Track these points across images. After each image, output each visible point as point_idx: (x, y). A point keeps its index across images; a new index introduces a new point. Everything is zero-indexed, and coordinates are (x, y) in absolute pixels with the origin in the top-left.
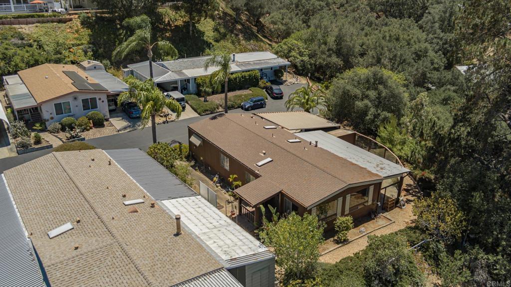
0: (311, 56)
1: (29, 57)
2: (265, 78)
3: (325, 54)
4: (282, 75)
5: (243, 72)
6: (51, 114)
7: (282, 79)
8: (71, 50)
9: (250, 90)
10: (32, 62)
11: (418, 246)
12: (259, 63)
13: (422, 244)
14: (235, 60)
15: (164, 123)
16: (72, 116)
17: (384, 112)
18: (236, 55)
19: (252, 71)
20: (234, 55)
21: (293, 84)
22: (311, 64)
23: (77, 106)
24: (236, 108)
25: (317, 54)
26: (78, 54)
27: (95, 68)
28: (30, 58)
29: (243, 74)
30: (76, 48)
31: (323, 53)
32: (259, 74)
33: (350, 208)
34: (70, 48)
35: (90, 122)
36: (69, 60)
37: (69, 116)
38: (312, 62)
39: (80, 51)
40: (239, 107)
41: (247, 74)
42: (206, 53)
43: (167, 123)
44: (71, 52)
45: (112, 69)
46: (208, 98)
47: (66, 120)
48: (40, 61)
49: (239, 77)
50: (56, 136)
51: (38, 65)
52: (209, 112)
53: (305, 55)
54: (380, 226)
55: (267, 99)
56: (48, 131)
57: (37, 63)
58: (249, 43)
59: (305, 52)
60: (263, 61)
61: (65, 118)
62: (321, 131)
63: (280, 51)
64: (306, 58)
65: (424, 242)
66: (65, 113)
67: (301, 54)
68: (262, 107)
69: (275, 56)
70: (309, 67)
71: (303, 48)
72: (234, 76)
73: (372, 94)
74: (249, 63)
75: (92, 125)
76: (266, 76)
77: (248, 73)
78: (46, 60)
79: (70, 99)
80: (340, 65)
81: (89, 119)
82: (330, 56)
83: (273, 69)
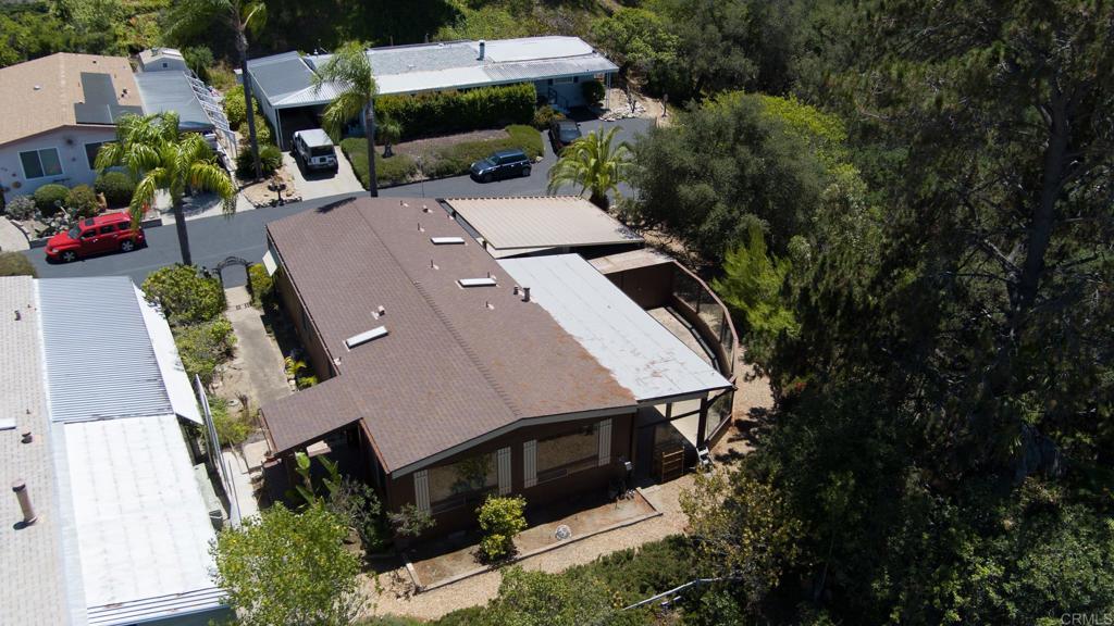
0: (683, 51)
1: (28, 35)
2: (553, 101)
3: (715, 47)
4: (602, 97)
5: (494, 86)
6: (14, 175)
7: (602, 105)
8: (132, 21)
9: (507, 131)
10: (35, 48)
11: (678, 593)
12: (542, 66)
13: (687, 588)
14: (486, 55)
15: (273, 204)
16: (63, 181)
17: (751, 216)
18: (487, 44)
19: (518, 84)
20: (482, 45)
21: (623, 118)
22: (681, 71)
23: (74, 160)
24: (459, 175)
25: (697, 47)
26: (147, 32)
27: (165, 65)
28: (32, 39)
29: (493, 91)
30: (143, 16)
31: (711, 44)
32: (533, 94)
33: (538, 474)
34: (130, 17)
35: (98, 199)
36: (125, 43)
37: (56, 181)
38: (684, 65)
39: (152, 24)
40: (464, 173)
41: (501, 92)
42: (441, 35)
43: (282, 205)
44: (130, 25)
45: (221, 67)
46: (394, 149)
47: (46, 189)
48: (52, 45)
49: (481, 99)
50: (19, 227)
51: (49, 54)
52: (388, 183)
53: (669, 47)
54: (618, 522)
55: (541, 155)
56: (7, 213)
57: (45, 50)
58: (552, 12)
59: (670, 39)
60: (552, 62)
61: (43, 188)
62: (576, 256)
63: (606, 37)
64: (668, 57)
65: (693, 585)
66: (47, 175)
67: (659, 47)
68: (521, 176)
69: (588, 48)
70: (677, 77)
71: (667, 31)
72: (470, 96)
73: (725, 167)
74: (516, 65)
75: (105, 204)
76: (556, 97)
77: (506, 90)
78: (67, 43)
79: (57, 145)
80: (751, 76)
81: (98, 191)
82: (727, 52)
83: (580, 81)
